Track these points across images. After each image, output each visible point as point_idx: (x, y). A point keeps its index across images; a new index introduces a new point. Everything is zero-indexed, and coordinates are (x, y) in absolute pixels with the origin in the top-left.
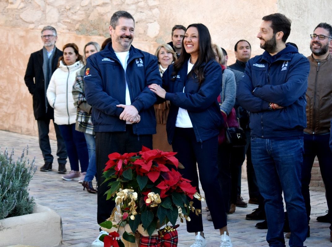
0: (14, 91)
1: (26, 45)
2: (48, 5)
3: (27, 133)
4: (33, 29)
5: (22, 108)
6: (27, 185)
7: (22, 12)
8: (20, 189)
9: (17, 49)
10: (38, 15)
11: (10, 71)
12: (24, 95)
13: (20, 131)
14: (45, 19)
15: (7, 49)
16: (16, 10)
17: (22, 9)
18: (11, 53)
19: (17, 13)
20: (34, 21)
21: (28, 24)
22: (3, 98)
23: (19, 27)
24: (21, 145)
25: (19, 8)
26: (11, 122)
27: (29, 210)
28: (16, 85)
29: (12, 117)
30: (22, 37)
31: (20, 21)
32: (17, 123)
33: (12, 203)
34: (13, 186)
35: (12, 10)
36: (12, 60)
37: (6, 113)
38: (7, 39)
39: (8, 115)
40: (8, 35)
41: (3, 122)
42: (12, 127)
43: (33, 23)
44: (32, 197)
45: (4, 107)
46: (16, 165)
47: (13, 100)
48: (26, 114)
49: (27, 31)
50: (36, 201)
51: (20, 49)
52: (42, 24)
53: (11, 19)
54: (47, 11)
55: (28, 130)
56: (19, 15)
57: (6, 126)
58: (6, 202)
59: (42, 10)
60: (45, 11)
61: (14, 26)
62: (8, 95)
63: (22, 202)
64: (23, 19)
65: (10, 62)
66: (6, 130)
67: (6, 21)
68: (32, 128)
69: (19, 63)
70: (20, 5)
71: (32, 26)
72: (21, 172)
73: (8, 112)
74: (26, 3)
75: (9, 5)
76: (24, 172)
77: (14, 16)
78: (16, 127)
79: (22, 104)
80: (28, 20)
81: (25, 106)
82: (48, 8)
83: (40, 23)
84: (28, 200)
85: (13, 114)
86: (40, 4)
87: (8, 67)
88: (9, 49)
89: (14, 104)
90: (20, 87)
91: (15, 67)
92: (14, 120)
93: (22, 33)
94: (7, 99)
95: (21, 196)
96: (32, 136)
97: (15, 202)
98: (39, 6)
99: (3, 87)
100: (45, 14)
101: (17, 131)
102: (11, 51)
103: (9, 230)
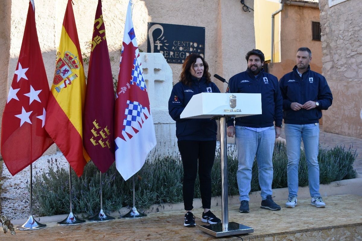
0: (341, 114)
1: (348, 90)
2: (360, 68)
3: (348, 135)
4: (351, 81)
5: (346, 122)
6: (352, 163)
7: (345, 73)
8: (349, 165)
9: (342, 92)
10: (354, 74)
11: (339, 103)
12: (346, 116)
13: (344, 134)
14: (358, 76)
15: (337, 92)
16: (342, 72)
17: (345, 71)
18: (340, 94)
19: (343, 74)
20: (352, 77)
21: (348, 79)
22: (335, 117)
23: (343, 81)
24: (345, 142)
25: (343, 71)
26: (340, 130)
27: (353, 177)
28: (342, 110)
29: (340, 127)
30: (345, 86)
31: (344, 77)
32: (343, 130)
33: (344, 172)
34: (345, 164)
35: (340, 72)
36: (340, 98)
37: (337, 125)
38: (337, 87)
39: (338, 126)
40: (337, 85)
41: (335, 130)
42: (340, 132)
43: (351, 78)
44: (355, 170)
45: (336, 122)
46: (346, 153)
47: (341, 118)
48: (348, 126)
49: (348, 83)
50: (357, 171)
51: (344, 92)
52: (356, 79)
53: (339, 77)
54: (359, 72)
55: (349, 134)
56: (344, 74)
57: (337, 132)
58: (341, 172)
59: (356, 71)
60: (358, 72)
61: (341, 80)
62: (338, 116)
63: (350, 172)
64: (346, 76)
65: (339, 98)
66: (337, 134)
67: (337, 78)
68: (351, 133)
69: (343, 99)
70: (344, 69)
71: (350, 80)
72: (349, 156)
73: (338, 124)
74: (347, 68)
75: (338, 69)
76: (351, 156)
77: (341, 75)
78: (342, 132)
79: (346, 120)
80: (348, 76)
81: (347, 121)
82: (360, 70)
83: (355, 78)
84: (353, 171)
85: (341, 125)
86: (355, 68)
87: (338, 101)
88: (338, 92)
89: (341, 120)
90: (344, 111)
91: (341, 101)
92: (341, 128)
93: (345, 84)
94: (337, 118)
95: (349, 169)
96: (351, 137)
97: (346, 172)
98: (355, 69)
99: (335, 112)
100: (358, 73)
101: (343, 134)
102: (340, 93)
103: (343, 186)
